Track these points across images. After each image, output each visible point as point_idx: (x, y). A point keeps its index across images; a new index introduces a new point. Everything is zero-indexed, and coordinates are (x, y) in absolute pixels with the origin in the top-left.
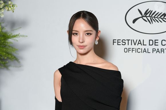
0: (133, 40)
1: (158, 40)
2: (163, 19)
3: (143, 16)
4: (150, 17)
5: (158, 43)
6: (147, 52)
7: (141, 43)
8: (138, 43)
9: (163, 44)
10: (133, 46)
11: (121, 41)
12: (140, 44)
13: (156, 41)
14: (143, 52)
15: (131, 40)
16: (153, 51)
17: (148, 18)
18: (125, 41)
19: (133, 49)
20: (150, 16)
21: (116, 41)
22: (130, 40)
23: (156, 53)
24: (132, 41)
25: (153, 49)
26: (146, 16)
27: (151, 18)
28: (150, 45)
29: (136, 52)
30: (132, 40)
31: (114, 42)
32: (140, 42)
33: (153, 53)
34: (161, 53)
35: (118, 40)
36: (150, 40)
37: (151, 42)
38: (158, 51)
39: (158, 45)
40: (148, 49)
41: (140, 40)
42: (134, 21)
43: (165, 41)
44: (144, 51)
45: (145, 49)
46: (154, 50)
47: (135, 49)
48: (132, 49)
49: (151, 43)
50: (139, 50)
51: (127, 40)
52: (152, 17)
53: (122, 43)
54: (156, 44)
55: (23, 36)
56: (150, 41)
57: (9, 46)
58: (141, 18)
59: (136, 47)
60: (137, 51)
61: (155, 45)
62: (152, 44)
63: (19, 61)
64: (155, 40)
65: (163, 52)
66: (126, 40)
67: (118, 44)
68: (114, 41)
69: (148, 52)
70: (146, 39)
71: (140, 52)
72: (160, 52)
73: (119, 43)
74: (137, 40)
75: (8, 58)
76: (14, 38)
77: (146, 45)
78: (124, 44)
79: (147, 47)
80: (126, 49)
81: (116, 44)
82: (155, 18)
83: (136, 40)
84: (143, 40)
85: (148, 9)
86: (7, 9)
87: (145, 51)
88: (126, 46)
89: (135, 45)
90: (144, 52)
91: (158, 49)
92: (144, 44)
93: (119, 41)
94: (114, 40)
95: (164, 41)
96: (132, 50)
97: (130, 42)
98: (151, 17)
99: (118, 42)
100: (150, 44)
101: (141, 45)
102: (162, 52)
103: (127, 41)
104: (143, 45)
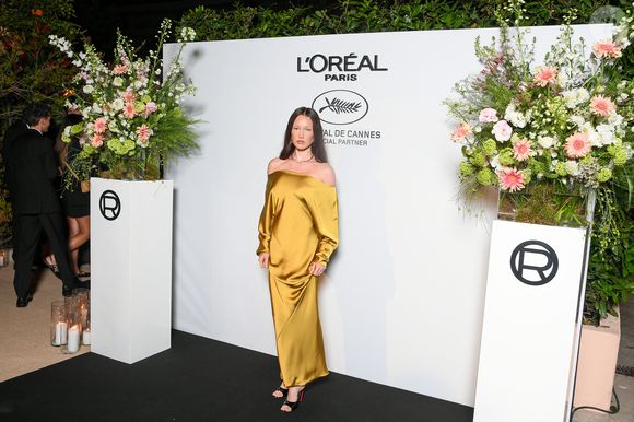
2: (350, 109)
3: (330, 105)
4: (337, 106)
13: (343, 132)
16: (339, 142)
17: (335, 107)
23: (342, 144)
26: (333, 105)
38: (344, 142)
42: (321, 111)
45: (331, 139)
49: (337, 134)
52: (339, 107)
54: (343, 135)
56: (337, 131)
58: (328, 107)
61: (341, 136)
72: (346, 143)
82: (343, 108)
85: (336, 98)
102: (348, 144)
104: (330, 135)
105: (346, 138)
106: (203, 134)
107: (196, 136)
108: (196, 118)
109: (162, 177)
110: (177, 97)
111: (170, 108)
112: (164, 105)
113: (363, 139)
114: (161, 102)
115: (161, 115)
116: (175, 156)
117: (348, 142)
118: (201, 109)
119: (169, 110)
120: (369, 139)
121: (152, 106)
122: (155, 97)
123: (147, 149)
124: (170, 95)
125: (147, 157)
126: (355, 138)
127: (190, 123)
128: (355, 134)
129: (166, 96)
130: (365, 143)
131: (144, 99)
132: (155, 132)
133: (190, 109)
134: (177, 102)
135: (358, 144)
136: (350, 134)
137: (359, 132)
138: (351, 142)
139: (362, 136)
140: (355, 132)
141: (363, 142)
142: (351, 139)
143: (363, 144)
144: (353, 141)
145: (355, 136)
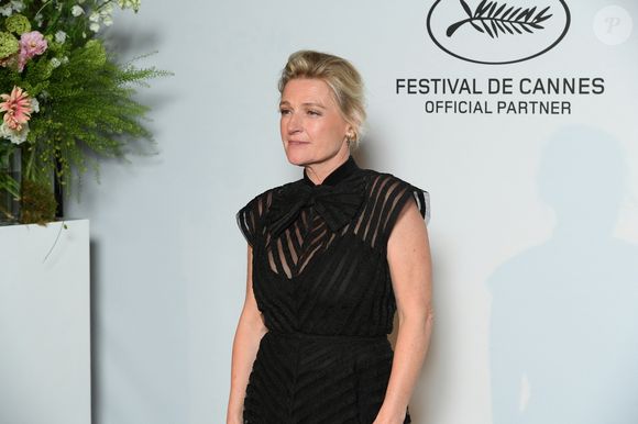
0: (449, 80)
1: (511, 80)
5: (511, 86)
6: (484, 110)
7: (468, 88)
8: (462, 88)
9: (524, 90)
10: (448, 96)
11: (417, 83)
12: (467, 91)
13: (507, 83)
14: (473, 109)
15: (442, 82)
16: (499, 108)
18: (428, 82)
19: (448, 104)
21: (406, 83)
22: (440, 80)
23: (508, 112)
24: (447, 82)
25: (499, 103)
28: (490, 92)
29: (455, 112)
30: (444, 80)
31: (398, 86)
32: (465, 86)
33: (499, 112)
34: (520, 113)
35: (409, 80)
36: (490, 80)
37: (494, 84)
38: (511, 108)
39: (511, 93)
40: (486, 102)
41: (465, 80)
43: (530, 81)
44: (476, 109)
45: (478, 103)
46: (502, 105)
47: (453, 105)
48: (446, 102)
49: (494, 89)
50: (464, 107)
51: (432, 80)
53: (419, 88)
54: (507, 89)
55: (164, 73)
56: (492, 82)
57: (128, 101)
59: (457, 97)
60: (458, 108)
61: (504, 92)
62: (496, 90)
63: (153, 138)
64: (504, 80)
65: (525, 110)
66: (430, 80)
67: (409, 92)
68: (400, 83)
69: (486, 112)
70: (481, 75)
71: (466, 111)
72: (517, 110)
73: (412, 89)
74: (458, 80)
75: (126, 132)
76: (141, 79)
77: (481, 93)
78: (425, 90)
79: (484, 98)
80: (430, 105)
81: (404, 91)
83: (456, 81)
84: (474, 80)
86: (121, 5)
87: (478, 108)
88: (431, 96)
89: (453, 92)
90: (477, 111)
91: (512, 103)
92: (476, 90)
93: (412, 83)
94: (398, 81)
95: (528, 82)
96: (447, 107)
97: (440, 84)
99: (409, 86)
100: (492, 90)
101: (470, 92)
102: (523, 111)
103: (434, 82)
104: (475, 92)
105: (516, 97)
106: (157, 102)
107: (143, 109)
108: (140, 65)
109: (60, 215)
110: (94, 17)
111: (76, 44)
112: (61, 36)
113: (561, 97)
114: (54, 30)
115: (55, 62)
116: (93, 161)
117: (523, 106)
118: (149, 40)
119: (74, 47)
120: (575, 99)
121: (34, 40)
122: (39, 17)
123: (26, 145)
124: (77, 11)
125: (24, 164)
126: (539, 96)
127: (126, 77)
128: (539, 86)
129: (67, 13)
130: (567, 107)
131: (14, 25)
132: (42, 103)
133: (122, 41)
134: (95, 28)
135: (547, 112)
136: (527, 86)
137: (550, 81)
138: (530, 106)
139: (557, 91)
140: (539, 80)
141: (560, 105)
142: (528, 98)
143: (560, 110)
144: (533, 103)
145: (539, 92)
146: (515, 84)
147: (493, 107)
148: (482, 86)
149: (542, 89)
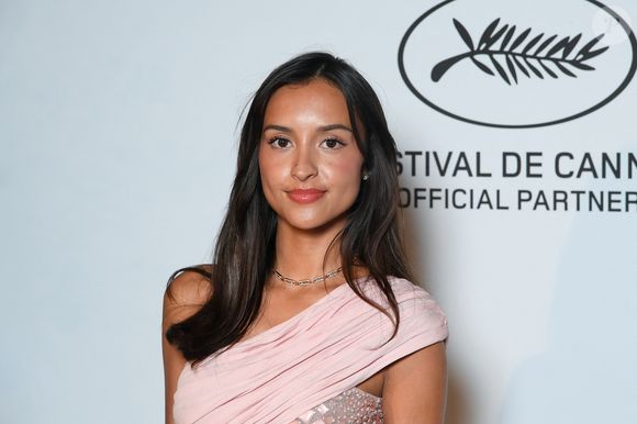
0: (435, 154)
1: (540, 154)
2: (562, 64)
3: (475, 48)
4: (507, 54)
5: (540, 165)
6: (494, 204)
7: (467, 168)
8: (458, 168)
9: (562, 172)
10: (435, 180)
12: (466, 172)
13: (533, 159)
14: (475, 204)
15: (424, 155)
16: (520, 200)
17: (495, 56)
18: (401, 156)
19: (435, 194)
20: (507, 49)
22: (420, 153)
23: (535, 208)
24: (432, 157)
25: (520, 192)
26: (487, 47)
27: (510, 57)
28: (505, 175)
29: (447, 206)
30: (427, 154)
32: (462, 164)
33: (520, 208)
34: (555, 209)
36: (505, 155)
37: (512, 161)
38: (541, 201)
39: (540, 176)
40: (498, 191)
41: (462, 155)
42: (438, 72)
43: (571, 157)
44: (481, 202)
45: (485, 192)
46: (525, 196)
47: (442, 194)
48: (432, 191)
49: (512, 168)
50: (461, 199)
51: (407, 153)
52: (514, 55)
54: (534, 170)
56: (508, 158)
58: (468, 60)
60: (451, 199)
61: (529, 175)
62: (514, 171)
64: (529, 155)
65: (563, 204)
66: (403, 154)
69: (499, 207)
70: (490, 147)
71: (464, 205)
72: (551, 205)
74: (450, 154)
77: (489, 175)
79: (491, 185)
80: (403, 194)
82: (529, 60)
83: (447, 155)
84: (478, 154)
85: (497, 22)
87: (485, 199)
89: (443, 173)
90: (482, 205)
91: (541, 193)
92: (482, 171)
95: (568, 158)
96: (432, 198)
97: (421, 160)
98: (510, 52)
100: (508, 172)
101: (470, 175)
102: (560, 206)
103: (410, 157)
104: (479, 174)
105: (549, 183)
113: (624, 184)
117: (560, 199)
126: (586, 182)
128: (587, 165)
130: (634, 200)
135: (601, 208)
136: (566, 165)
137: (605, 157)
138: (572, 199)
139: (617, 174)
140: (587, 156)
141: (622, 197)
142: (569, 185)
143: (622, 205)
144: (578, 193)
145: (587, 175)
146: (547, 162)
147: (509, 199)
148: (492, 164)
149: (592, 169)
